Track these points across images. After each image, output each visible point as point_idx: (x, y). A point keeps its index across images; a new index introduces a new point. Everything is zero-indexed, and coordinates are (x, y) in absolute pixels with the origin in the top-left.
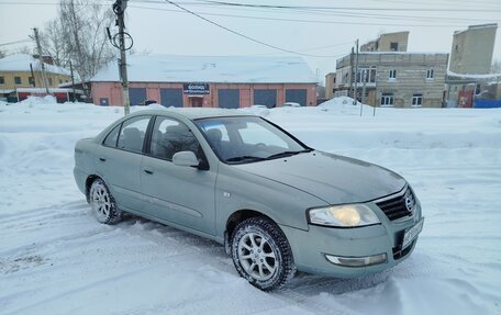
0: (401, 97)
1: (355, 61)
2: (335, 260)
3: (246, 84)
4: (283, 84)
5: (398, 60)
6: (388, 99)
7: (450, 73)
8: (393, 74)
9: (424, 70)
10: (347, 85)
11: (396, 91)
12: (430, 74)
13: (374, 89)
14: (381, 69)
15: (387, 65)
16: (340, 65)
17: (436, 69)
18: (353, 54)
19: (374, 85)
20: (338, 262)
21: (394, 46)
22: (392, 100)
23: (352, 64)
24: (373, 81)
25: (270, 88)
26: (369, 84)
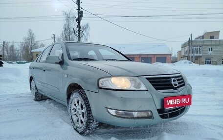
0: (216, 60)
1: (190, 44)
2: (113, 112)
3: (138, 55)
4: (155, 55)
5: (213, 43)
6: (208, 61)
8: (211, 50)
10: (187, 55)
11: (213, 58)
13: (201, 57)
14: (204, 47)
15: (207, 45)
16: (184, 46)
18: (189, 41)
19: (201, 55)
20: (114, 114)
22: (210, 62)
23: (189, 45)
24: (200, 53)
25: (149, 56)
26: (198, 55)
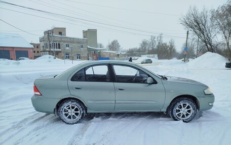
0: (72, 55)
4: (13, 48)
5: (69, 40)
7: (89, 47)
8: (68, 46)
9: (80, 45)
11: (70, 53)
12: (82, 47)
14: (62, 43)
15: (65, 42)
16: (42, 40)
17: (83, 45)
18: (49, 36)
19: (60, 50)
21: (60, 33)
22: (69, 57)
24: (59, 48)
26: (58, 50)
